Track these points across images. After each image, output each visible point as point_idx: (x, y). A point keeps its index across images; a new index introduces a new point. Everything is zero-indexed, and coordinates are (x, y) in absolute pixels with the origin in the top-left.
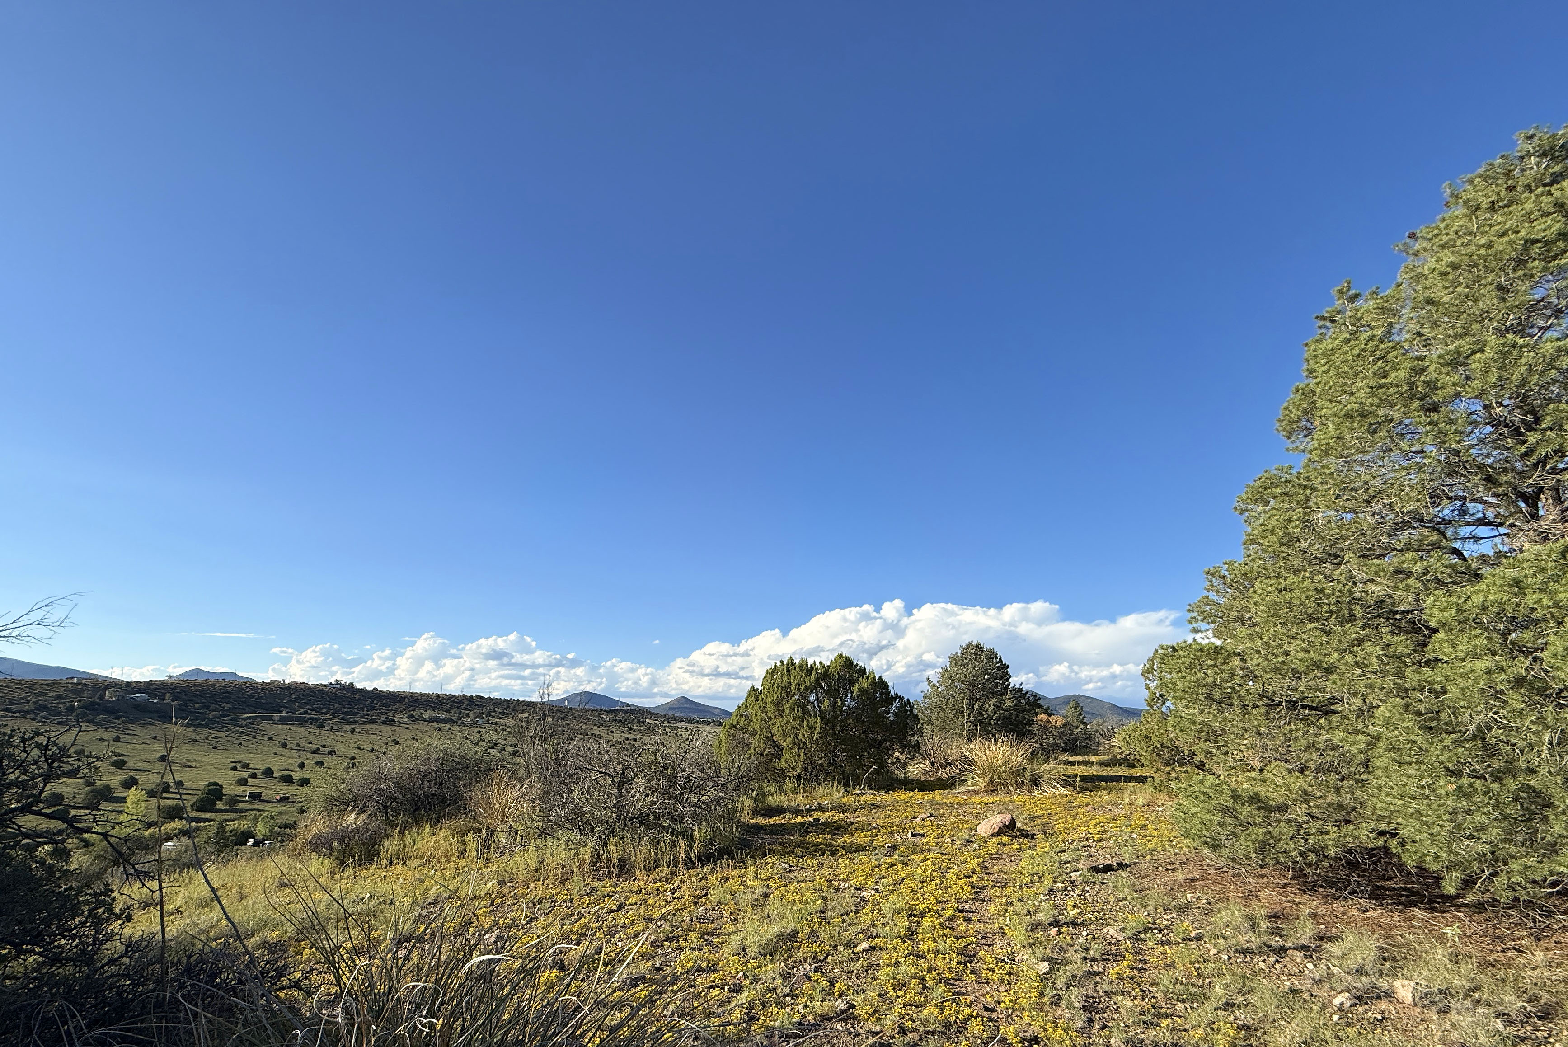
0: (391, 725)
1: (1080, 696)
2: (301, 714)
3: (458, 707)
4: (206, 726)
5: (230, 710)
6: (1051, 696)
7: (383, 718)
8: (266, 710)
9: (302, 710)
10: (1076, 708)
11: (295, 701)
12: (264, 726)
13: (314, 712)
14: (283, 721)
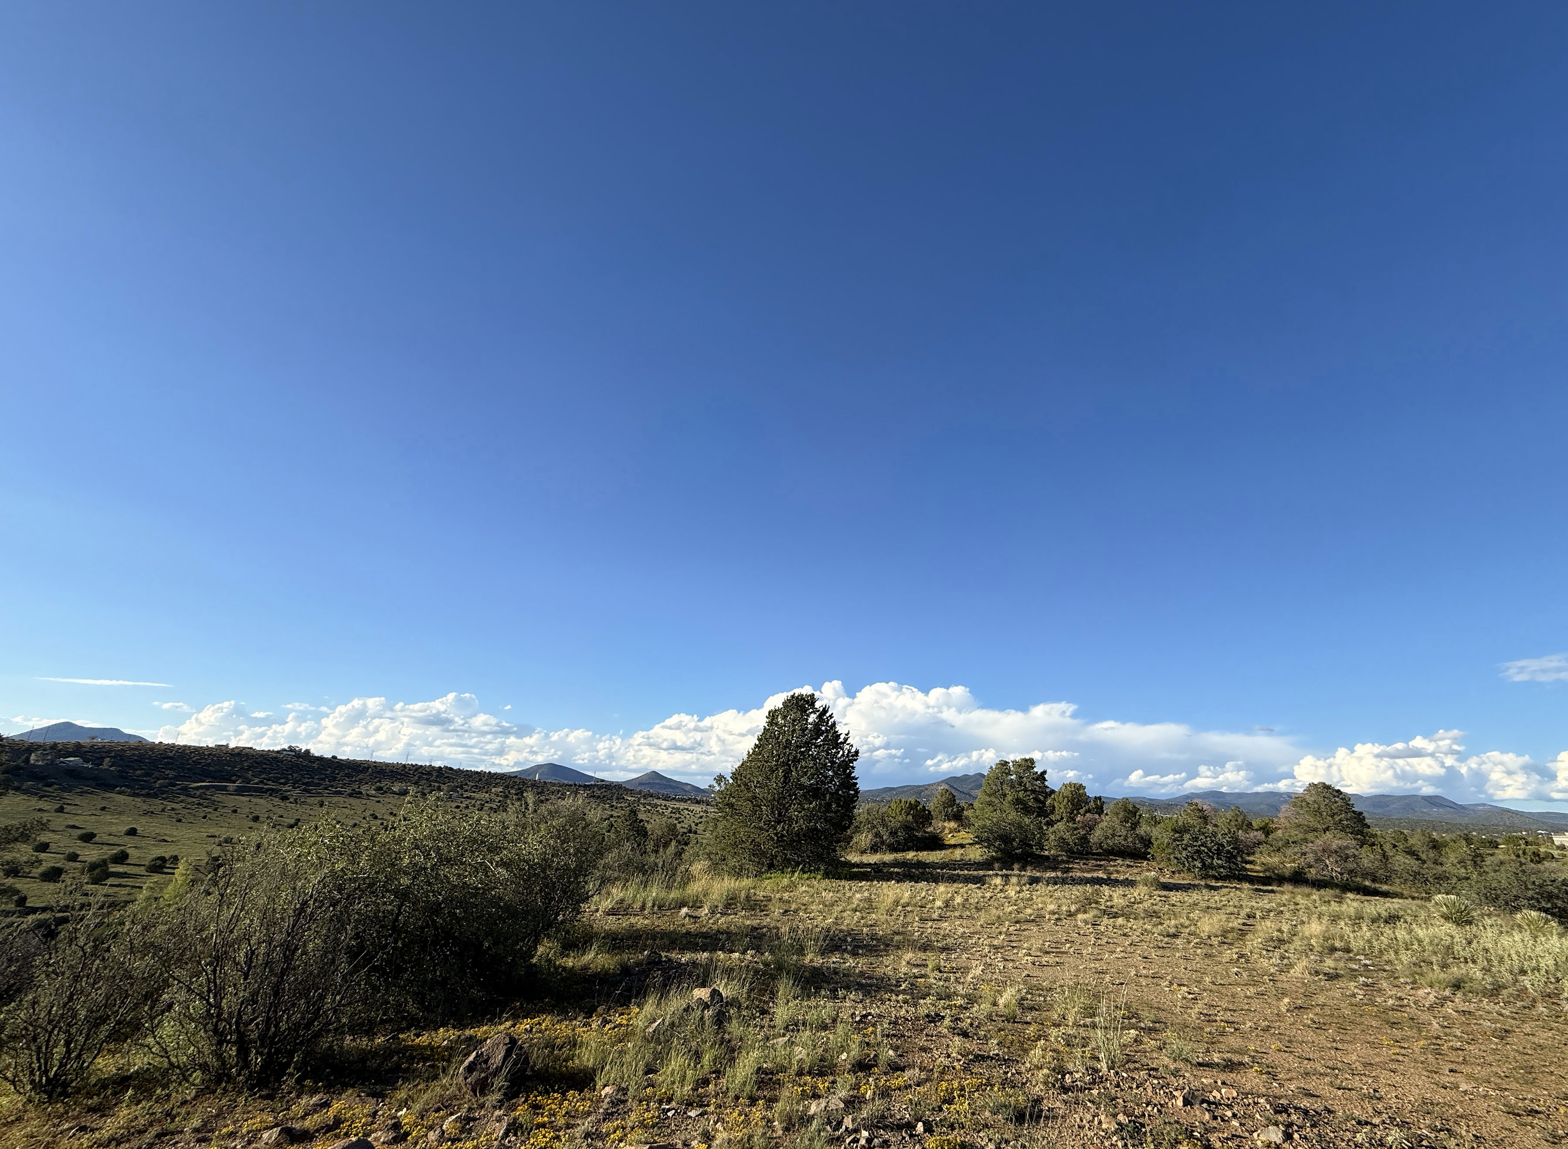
0: (358, 798)
2: (256, 784)
3: (427, 779)
4: (156, 796)
5: (176, 778)
7: (349, 791)
8: (215, 779)
9: (257, 780)
11: (248, 770)
12: (219, 797)
13: (270, 782)
14: (240, 792)
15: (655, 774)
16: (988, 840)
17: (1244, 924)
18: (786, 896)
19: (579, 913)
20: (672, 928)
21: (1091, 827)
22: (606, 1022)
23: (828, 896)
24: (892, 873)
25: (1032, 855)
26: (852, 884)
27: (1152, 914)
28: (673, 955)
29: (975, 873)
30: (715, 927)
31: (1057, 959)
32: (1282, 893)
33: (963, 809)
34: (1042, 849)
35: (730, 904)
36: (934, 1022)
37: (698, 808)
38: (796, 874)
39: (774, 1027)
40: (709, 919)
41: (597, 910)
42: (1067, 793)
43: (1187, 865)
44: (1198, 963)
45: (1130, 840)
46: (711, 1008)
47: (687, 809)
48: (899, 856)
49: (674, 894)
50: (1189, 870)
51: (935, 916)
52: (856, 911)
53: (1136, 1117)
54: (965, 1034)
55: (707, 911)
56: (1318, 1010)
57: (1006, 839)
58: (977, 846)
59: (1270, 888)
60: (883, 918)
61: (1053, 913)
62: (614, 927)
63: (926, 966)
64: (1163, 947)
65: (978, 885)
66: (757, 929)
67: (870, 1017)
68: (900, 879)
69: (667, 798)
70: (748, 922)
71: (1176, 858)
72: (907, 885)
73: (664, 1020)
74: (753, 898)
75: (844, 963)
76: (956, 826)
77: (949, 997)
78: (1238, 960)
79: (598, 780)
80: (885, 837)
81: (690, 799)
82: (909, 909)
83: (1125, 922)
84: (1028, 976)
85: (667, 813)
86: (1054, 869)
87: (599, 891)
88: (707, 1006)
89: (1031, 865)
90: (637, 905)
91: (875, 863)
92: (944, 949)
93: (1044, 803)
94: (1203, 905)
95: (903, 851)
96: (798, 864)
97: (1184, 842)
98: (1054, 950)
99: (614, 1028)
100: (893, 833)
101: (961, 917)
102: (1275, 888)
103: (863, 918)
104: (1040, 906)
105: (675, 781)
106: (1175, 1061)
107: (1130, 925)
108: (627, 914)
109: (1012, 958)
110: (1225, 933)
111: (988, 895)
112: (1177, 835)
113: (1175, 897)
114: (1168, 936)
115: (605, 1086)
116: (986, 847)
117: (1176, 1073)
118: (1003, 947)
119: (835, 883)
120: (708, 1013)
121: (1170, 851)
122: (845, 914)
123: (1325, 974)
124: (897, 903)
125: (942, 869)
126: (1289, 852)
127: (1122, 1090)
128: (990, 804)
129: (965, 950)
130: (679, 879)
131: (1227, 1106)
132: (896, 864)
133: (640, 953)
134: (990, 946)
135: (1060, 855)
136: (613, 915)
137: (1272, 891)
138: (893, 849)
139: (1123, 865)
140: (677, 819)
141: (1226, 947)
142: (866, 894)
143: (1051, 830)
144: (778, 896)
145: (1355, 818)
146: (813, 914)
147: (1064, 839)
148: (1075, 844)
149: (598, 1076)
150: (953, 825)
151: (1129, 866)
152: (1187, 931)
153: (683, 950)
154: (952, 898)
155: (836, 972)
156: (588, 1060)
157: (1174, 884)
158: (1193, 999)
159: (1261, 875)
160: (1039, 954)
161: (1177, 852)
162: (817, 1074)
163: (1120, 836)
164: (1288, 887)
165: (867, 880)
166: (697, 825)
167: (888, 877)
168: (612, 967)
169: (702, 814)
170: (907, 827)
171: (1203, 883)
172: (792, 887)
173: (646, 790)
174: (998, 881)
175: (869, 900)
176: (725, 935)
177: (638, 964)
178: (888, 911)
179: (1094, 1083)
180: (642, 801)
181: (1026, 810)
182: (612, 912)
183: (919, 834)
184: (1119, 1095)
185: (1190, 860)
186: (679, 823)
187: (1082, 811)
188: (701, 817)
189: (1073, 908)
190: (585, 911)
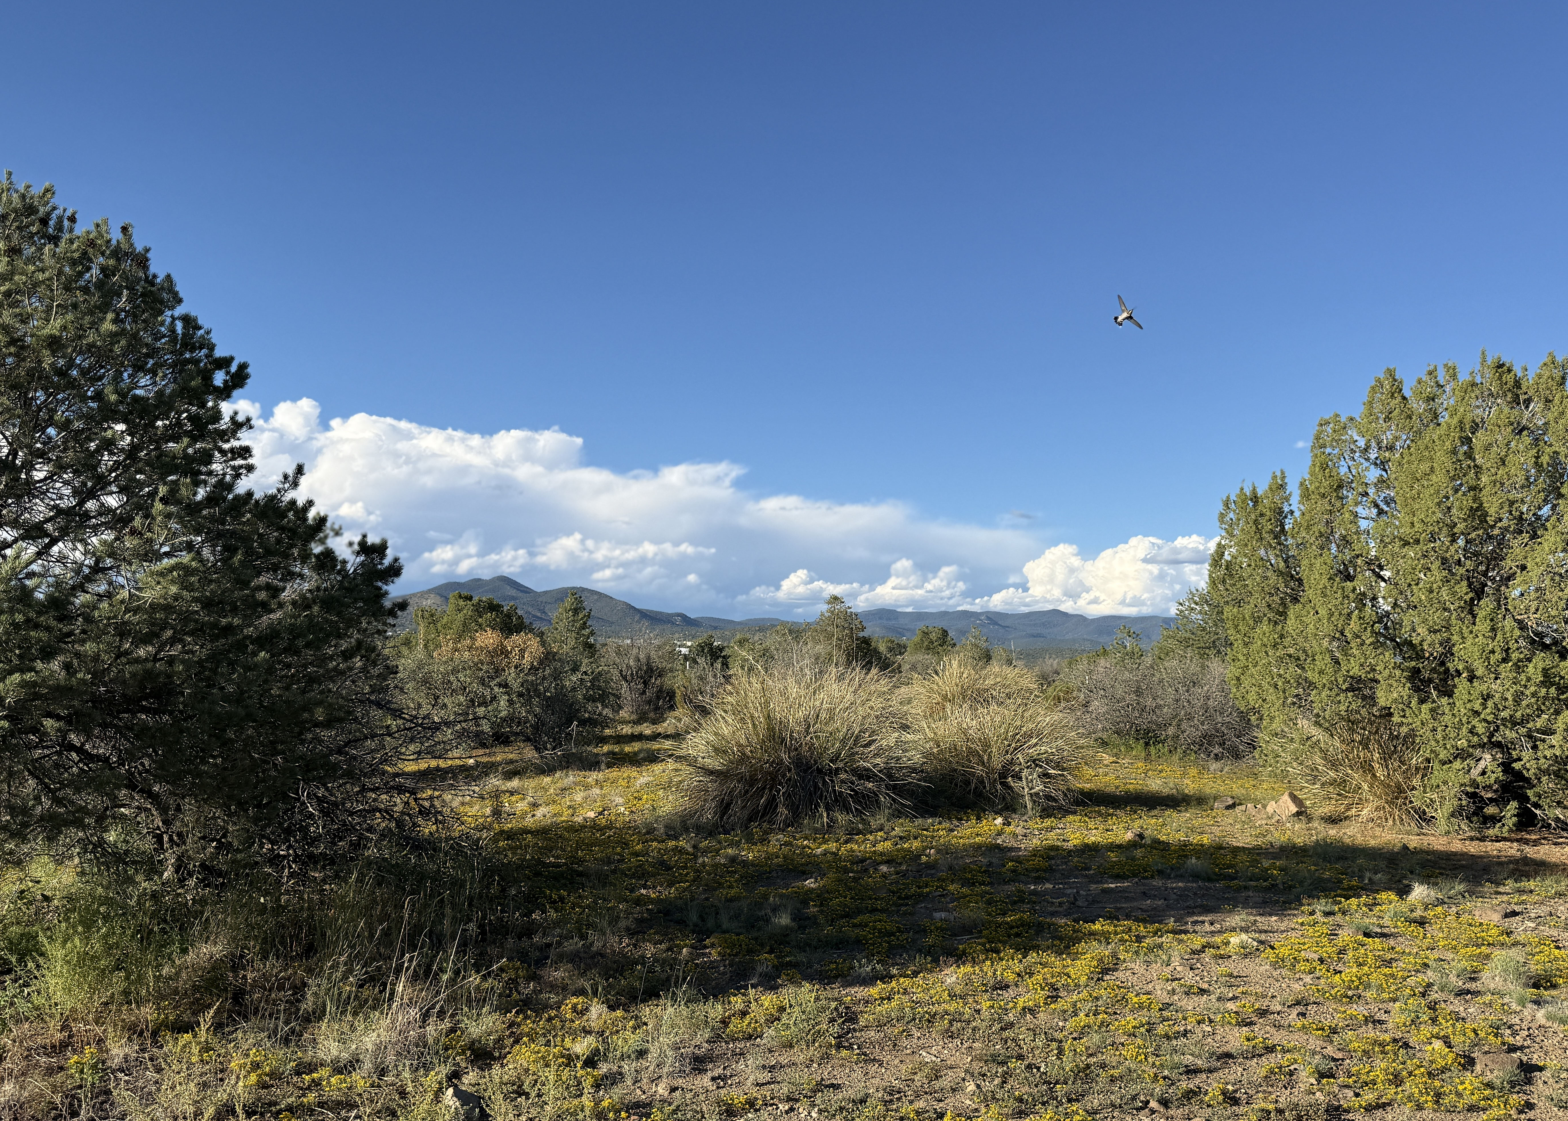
1: (583, 590)
6: (539, 589)
10: (576, 611)
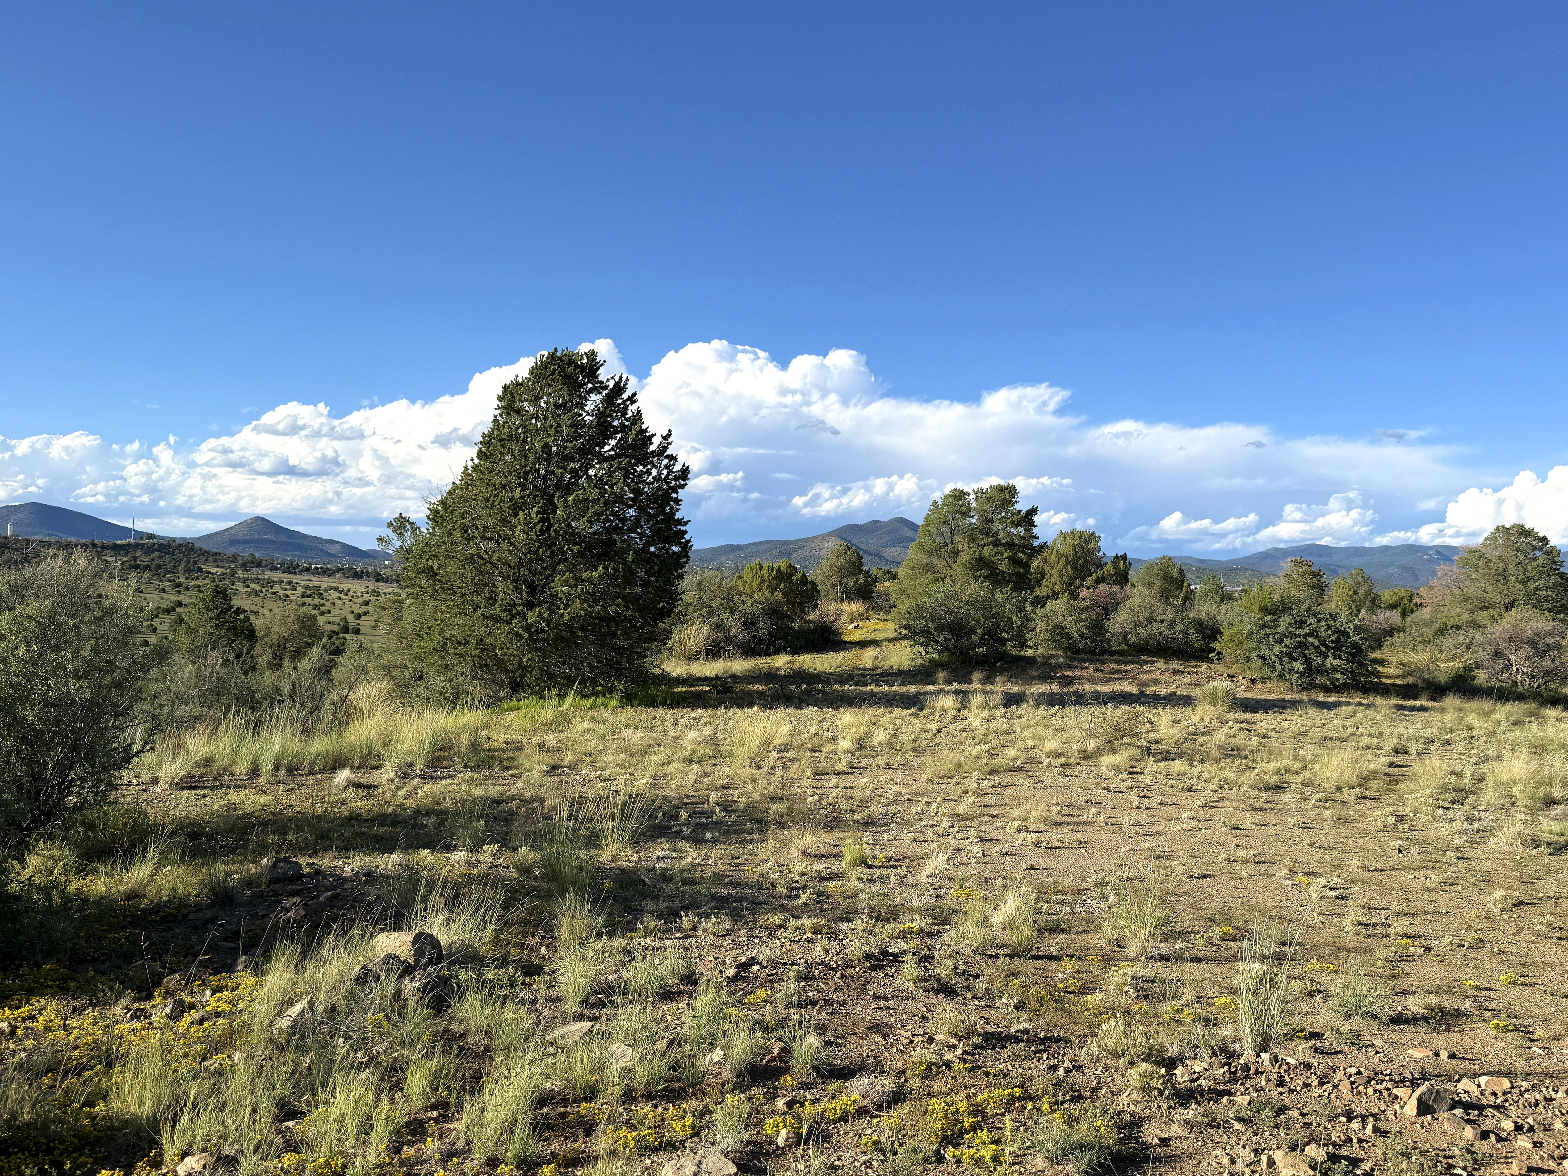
15: (262, 523)
16: (926, 632)
17: (1391, 765)
18: (551, 739)
19: (115, 787)
20: (319, 809)
21: (1109, 608)
22: (180, 1010)
23: (635, 737)
24: (750, 693)
25: (1004, 657)
26: (678, 713)
27: (1232, 753)
28: (327, 862)
29: (903, 689)
30: (410, 803)
31: (1079, 836)
32: (1443, 710)
33: (876, 580)
34: (1023, 645)
35: (438, 759)
36: (882, 968)
37: (357, 587)
38: (569, 700)
39: (558, 1000)
40: (398, 788)
41: (155, 781)
42: (1066, 549)
43: (1279, 668)
44: (1328, 834)
45: (1179, 627)
46: (418, 973)
47: (336, 589)
48: (762, 663)
49: (319, 745)
50: (1281, 676)
51: (842, 766)
52: (691, 761)
53: (1335, 1145)
54: (947, 990)
55: (392, 774)
56: (1548, 906)
57: (957, 629)
58: (906, 643)
59: (1418, 703)
60: (746, 772)
61: (1056, 755)
62: (195, 812)
63: (838, 856)
64: (1261, 809)
65: (913, 710)
66: (499, 802)
67: (756, 968)
68: (769, 702)
69: (291, 569)
70: (478, 792)
71: (1263, 658)
72: (780, 712)
73: (311, 1004)
74: (486, 746)
75: (683, 858)
76: (862, 609)
77: (894, 914)
78: (1395, 826)
79: (140, 535)
80: (733, 631)
81: (339, 570)
82: (790, 754)
83: (1188, 768)
84: (1032, 868)
85: (296, 595)
86: (1045, 678)
87: (148, 744)
88: (408, 970)
89: (1001, 674)
90: (241, 769)
91: (717, 677)
92: (868, 823)
93: (1027, 566)
94: (1316, 733)
95: (767, 654)
96: (571, 681)
97: (1280, 630)
98: (1069, 819)
99: (201, 1022)
100: (749, 623)
101: (888, 767)
102: (1425, 703)
103: (706, 774)
104: (1030, 743)
105: (305, 536)
106: (1348, 1016)
107: (1195, 771)
108: (222, 786)
109: (994, 836)
110: (1364, 780)
111: (933, 726)
112: (1268, 618)
113: (1265, 721)
114: (1267, 789)
115: (184, 1155)
116: (922, 644)
117: (1356, 1040)
118: (974, 818)
119: (645, 714)
120: (411, 986)
121: (1253, 644)
122: (672, 769)
123: (1549, 844)
124: (766, 744)
125: (842, 683)
126: (1448, 642)
127: (1291, 1091)
128: (928, 568)
129: (905, 823)
130: (329, 716)
131: (1497, 1107)
132: (755, 677)
133: (254, 862)
134: (950, 815)
135: (1052, 656)
136: (189, 788)
137: (1423, 709)
138: (750, 650)
139: (1167, 670)
140: (316, 607)
141: (1369, 803)
142: (707, 731)
143: (1040, 612)
144: (535, 740)
145: (1561, 585)
146: (608, 772)
147: (1063, 628)
148: (1081, 636)
149: (165, 1135)
150: (856, 607)
151: (1176, 672)
152: (1299, 779)
153: (346, 848)
154: (868, 735)
155: (666, 877)
156: (142, 1103)
157: (1258, 701)
158: (1337, 898)
159: (1398, 682)
160: (1041, 827)
161: (1263, 647)
162: (663, 1098)
163: (1162, 622)
164: (1451, 701)
165: (706, 707)
166: (358, 617)
167: (745, 701)
168: (193, 892)
169: (367, 597)
170: (773, 612)
171: (1304, 697)
172: (562, 722)
173: (245, 553)
174: (948, 702)
175: (713, 741)
176: (433, 819)
177: (248, 883)
178: (752, 759)
179: (1233, 1080)
180: (240, 574)
181: (996, 579)
182: (189, 783)
183: (796, 625)
184: (1287, 1102)
185: (1285, 659)
186: (322, 614)
187: (1090, 580)
188: (367, 603)
189: (1091, 745)
190: (130, 783)
